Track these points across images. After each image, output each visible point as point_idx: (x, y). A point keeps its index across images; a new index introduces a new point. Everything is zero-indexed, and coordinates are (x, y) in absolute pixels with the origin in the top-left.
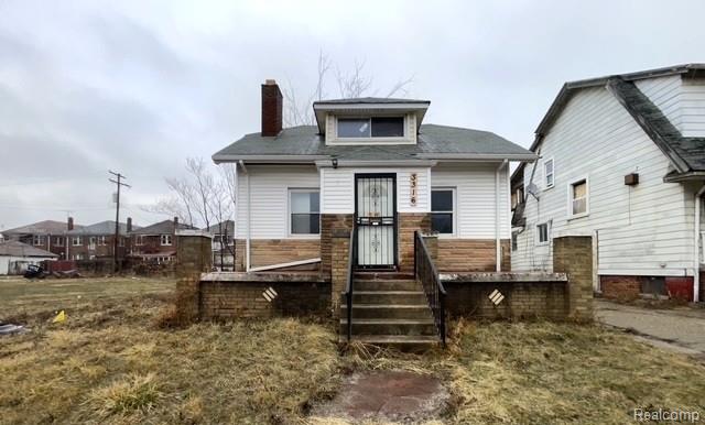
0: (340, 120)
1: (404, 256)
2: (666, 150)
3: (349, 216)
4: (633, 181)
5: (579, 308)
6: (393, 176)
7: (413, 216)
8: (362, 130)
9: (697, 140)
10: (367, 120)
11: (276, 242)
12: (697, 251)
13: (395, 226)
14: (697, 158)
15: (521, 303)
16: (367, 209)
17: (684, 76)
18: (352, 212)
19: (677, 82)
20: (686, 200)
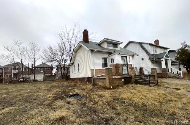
0: (107, 43)
2: (149, 55)
4: (143, 59)
6: (126, 57)
7: (130, 64)
8: (111, 46)
10: (112, 44)
11: (100, 69)
13: (127, 67)
17: (150, 45)
18: (122, 63)
19: (149, 45)
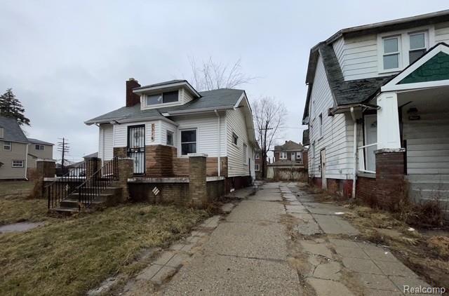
0: (148, 96)
1: (148, 168)
3: (124, 148)
5: (194, 198)
6: (144, 126)
7: (152, 146)
8: (159, 100)
9: (355, 82)
10: (160, 95)
12: (354, 161)
13: (145, 152)
14: (346, 96)
15: (168, 195)
16: (134, 144)
17: (346, 37)
18: (126, 146)
20: (347, 125)
